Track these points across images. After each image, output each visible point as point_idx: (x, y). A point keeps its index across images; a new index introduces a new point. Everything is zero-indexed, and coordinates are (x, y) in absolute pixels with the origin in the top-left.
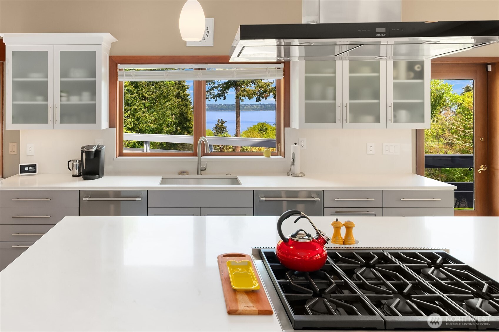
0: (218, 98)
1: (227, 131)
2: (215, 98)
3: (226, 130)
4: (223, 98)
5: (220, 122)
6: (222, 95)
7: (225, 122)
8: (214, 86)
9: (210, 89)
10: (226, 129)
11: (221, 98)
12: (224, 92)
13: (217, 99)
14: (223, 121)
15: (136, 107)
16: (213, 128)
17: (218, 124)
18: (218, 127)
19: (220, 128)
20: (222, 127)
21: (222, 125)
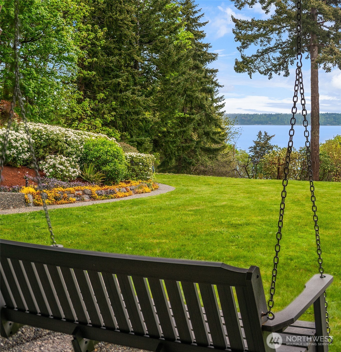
0: (273, 73)
2: (269, 74)
4: (283, 73)
6: (282, 67)
7: (272, 137)
8: (268, 46)
9: (260, 52)
11: (279, 74)
12: (285, 62)
13: (271, 74)
14: (268, 135)
15: (121, 81)
16: (250, 148)
17: (258, 140)
18: (259, 146)
19: (263, 148)
20: (267, 147)
21: (266, 143)
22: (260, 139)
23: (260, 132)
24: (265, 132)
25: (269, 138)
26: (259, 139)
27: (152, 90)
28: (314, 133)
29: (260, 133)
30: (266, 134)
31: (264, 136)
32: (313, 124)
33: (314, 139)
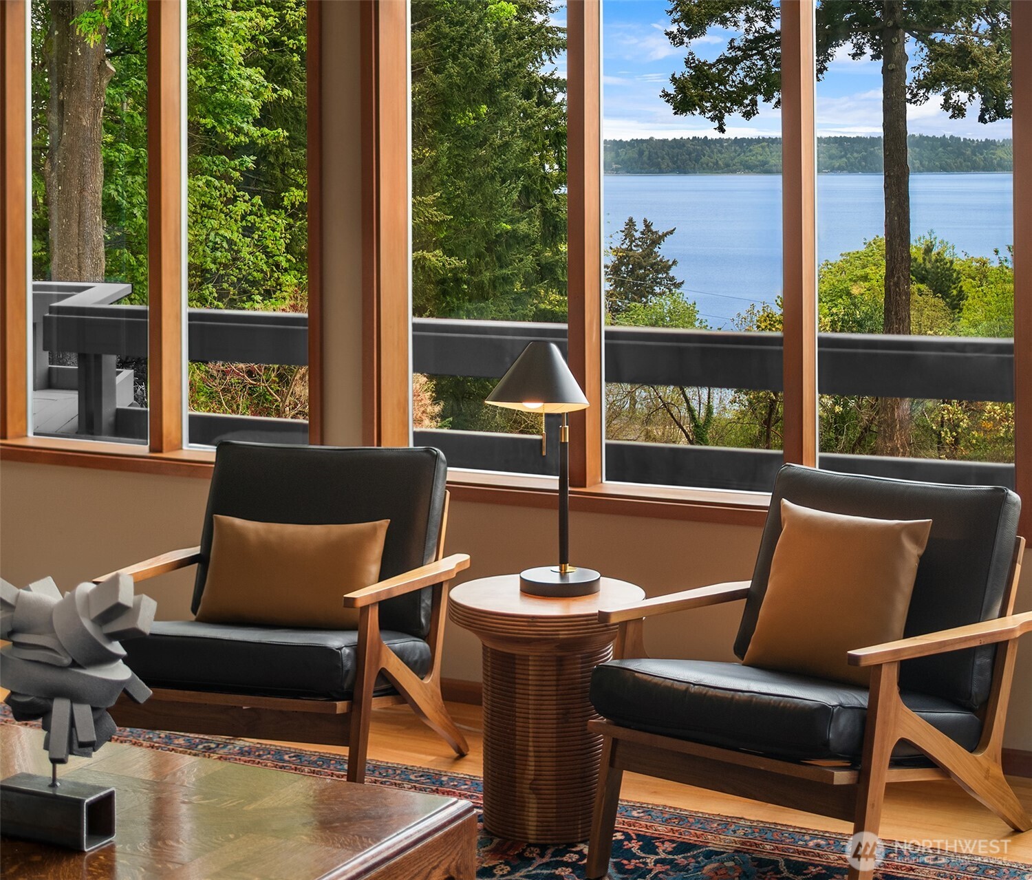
1: (678, 285)
3: (672, 279)
5: (637, 235)
7: (665, 235)
9: (739, 49)
10: (671, 273)
14: (654, 228)
17: (625, 246)
18: (627, 265)
19: (640, 269)
20: (652, 266)
21: (649, 253)
22: (631, 242)
23: (631, 220)
24: (645, 221)
25: (658, 240)
26: (627, 241)
27: (432, 168)
28: (897, 284)
29: (631, 224)
30: (648, 226)
31: (642, 233)
32: (891, 257)
33: (897, 301)
